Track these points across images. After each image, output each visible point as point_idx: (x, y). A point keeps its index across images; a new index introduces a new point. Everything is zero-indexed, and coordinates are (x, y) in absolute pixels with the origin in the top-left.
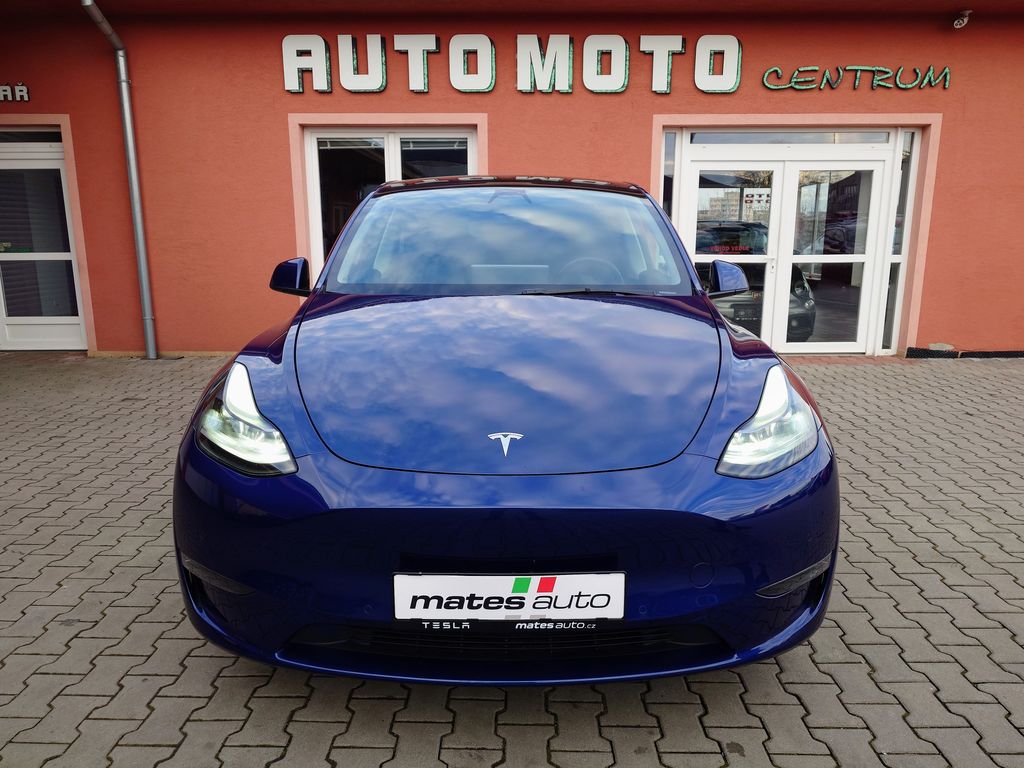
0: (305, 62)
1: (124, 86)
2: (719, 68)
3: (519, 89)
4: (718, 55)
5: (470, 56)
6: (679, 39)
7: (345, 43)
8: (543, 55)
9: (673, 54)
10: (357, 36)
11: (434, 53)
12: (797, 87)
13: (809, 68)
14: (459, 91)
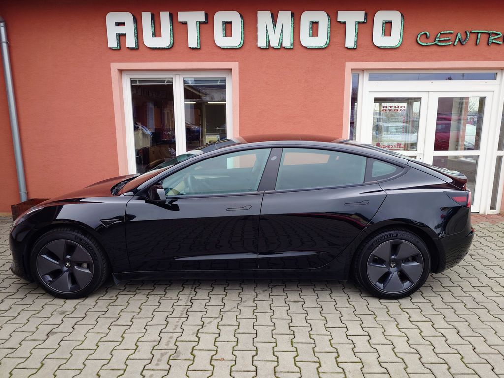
0: (121, 30)
1: (5, 46)
2: (388, 33)
3: (258, 46)
4: (388, 24)
5: (228, 25)
6: (363, 13)
7: (146, 17)
8: (274, 24)
9: (359, 23)
10: (154, 14)
11: (204, 23)
12: (439, 44)
13: (447, 32)
14: (220, 48)
